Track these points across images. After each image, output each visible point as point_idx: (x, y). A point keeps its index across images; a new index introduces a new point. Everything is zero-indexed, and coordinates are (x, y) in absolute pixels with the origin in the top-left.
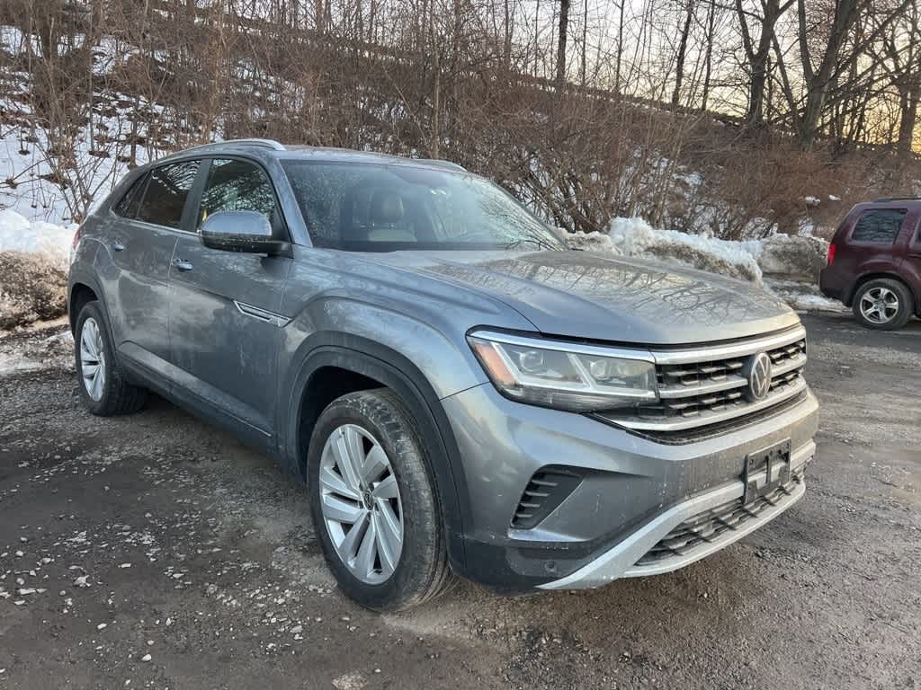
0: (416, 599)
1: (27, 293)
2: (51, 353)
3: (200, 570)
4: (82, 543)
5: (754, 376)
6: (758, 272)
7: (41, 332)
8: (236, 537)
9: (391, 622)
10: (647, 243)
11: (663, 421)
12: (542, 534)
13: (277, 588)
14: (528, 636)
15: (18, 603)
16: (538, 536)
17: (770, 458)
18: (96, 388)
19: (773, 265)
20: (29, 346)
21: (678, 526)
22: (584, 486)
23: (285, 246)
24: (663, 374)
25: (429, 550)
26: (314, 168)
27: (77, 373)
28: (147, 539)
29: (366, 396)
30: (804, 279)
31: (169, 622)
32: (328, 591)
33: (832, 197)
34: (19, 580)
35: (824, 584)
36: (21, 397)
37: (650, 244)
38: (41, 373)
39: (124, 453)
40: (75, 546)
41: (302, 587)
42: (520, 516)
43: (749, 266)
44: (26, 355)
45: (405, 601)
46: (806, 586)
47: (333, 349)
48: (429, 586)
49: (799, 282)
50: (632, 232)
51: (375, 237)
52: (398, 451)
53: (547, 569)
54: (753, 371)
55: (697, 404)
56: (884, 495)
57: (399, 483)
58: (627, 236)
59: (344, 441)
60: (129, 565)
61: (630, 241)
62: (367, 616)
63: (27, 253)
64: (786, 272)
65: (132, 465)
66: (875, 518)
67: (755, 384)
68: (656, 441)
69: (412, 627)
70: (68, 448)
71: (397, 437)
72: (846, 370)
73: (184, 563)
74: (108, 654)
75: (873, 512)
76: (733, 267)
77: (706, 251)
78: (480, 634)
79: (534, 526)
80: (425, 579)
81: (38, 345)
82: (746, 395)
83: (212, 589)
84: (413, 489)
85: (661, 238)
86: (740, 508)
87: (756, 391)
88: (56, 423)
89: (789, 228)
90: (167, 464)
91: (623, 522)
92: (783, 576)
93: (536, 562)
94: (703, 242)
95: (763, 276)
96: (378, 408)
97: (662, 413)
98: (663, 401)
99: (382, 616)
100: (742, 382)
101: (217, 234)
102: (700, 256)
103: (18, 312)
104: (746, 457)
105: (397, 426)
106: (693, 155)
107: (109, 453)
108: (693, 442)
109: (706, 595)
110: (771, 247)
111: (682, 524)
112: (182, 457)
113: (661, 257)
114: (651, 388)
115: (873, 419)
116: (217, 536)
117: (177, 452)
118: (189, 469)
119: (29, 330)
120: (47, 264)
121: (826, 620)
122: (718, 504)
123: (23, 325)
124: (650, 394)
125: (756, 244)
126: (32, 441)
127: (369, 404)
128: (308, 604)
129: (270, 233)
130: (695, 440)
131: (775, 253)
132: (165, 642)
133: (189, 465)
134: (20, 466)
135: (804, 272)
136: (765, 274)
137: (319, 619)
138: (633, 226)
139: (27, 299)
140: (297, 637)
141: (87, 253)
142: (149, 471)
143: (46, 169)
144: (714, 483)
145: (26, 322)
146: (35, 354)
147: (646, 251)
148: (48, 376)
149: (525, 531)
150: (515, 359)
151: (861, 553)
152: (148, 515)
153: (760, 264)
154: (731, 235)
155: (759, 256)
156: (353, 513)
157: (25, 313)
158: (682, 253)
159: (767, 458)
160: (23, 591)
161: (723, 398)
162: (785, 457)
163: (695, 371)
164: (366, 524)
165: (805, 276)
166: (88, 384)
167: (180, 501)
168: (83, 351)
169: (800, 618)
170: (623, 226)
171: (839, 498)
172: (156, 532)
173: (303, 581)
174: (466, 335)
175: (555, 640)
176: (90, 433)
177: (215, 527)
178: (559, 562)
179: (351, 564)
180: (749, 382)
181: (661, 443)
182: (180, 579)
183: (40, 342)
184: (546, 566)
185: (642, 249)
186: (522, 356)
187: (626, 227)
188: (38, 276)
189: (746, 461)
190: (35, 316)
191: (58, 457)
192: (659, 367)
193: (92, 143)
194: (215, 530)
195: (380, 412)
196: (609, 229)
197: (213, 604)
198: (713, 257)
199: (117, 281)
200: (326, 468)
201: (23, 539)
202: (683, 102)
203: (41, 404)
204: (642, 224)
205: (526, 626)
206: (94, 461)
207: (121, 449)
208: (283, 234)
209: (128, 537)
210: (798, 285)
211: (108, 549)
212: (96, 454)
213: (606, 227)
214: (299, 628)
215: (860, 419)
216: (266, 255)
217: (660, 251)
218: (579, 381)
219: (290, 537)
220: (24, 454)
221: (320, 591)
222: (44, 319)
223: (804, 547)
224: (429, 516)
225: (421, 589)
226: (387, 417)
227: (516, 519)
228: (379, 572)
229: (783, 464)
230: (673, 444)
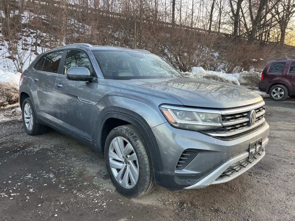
0: (143, 193)
1: (4, 95)
2: (13, 115)
3: (70, 186)
4: (30, 178)
5: (251, 118)
6: (239, 84)
7: (9, 108)
8: (81, 174)
9: (134, 200)
10: (203, 75)
11: (224, 133)
12: (185, 171)
13: (96, 191)
14: (180, 204)
15: (11, 199)
16: (184, 172)
17: (256, 144)
18: (30, 126)
19: (243, 81)
20: (5, 113)
21: (229, 167)
22: (199, 155)
23: (94, 78)
24: (224, 118)
25: (148, 177)
26: (102, 53)
27: (23, 121)
28: (52, 176)
29: (125, 127)
30: (253, 85)
31: (62, 203)
32: (113, 191)
33: (261, 59)
34: (10, 191)
35: (272, 184)
36: (4, 130)
37: (205, 75)
38: (10, 122)
39: (40, 147)
40: (28, 179)
41: (104, 190)
42: (178, 165)
43: (236, 82)
44: (5, 116)
45: (140, 194)
46: (266, 184)
47: (113, 112)
48: (147, 189)
49: (251, 86)
50: (198, 72)
51: (120, 75)
52: (137, 145)
53: (188, 183)
54: (251, 116)
55: (234, 127)
56: (286, 154)
57: (137, 155)
58: (197, 73)
59: (117, 142)
60: (46, 185)
61: (198, 74)
62: (126, 199)
63: (4, 82)
64: (247, 83)
65: (44, 151)
66: (285, 162)
67: (251, 120)
68: (222, 140)
69: (142, 202)
70: (22, 146)
71: (136, 140)
72: (269, 114)
73: (64, 183)
74: (43, 215)
75: (284, 159)
76: (231, 82)
77: (222, 77)
78: (164, 204)
79: (183, 168)
80: (146, 187)
81: (9, 113)
82: (248, 124)
83: (75, 192)
84: (142, 157)
85: (208, 73)
86: (247, 160)
87: (252, 122)
88: (17, 138)
89: (247, 69)
90: (55, 151)
91: (212, 166)
92: (258, 181)
93: (183, 180)
94: (221, 74)
95: (240, 85)
96: (129, 131)
97: (223, 130)
98: (224, 127)
99: (132, 199)
100: (247, 120)
101: (72, 75)
102: (221, 79)
103: (2, 102)
104: (249, 144)
105: (135, 137)
106: (217, 46)
107: (36, 148)
108: (233, 140)
109: (235, 189)
110: (242, 75)
111: (231, 166)
112: (60, 148)
113: (208, 79)
114: (220, 123)
115: (280, 130)
116: (74, 174)
117: (58, 146)
118: (63, 152)
119: (5, 108)
120: (11, 86)
121: (274, 195)
122: (241, 160)
123: (3, 106)
124: (220, 125)
125: (238, 75)
126: (10, 144)
127: (126, 130)
128: (107, 195)
129: (89, 74)
130: (234, 139)
131: (244, 77)
132: (61, 210)
133: (62, 150)
134: (6, 153)
135: (253, 83)
136: (241, 84)
137: (111, 201)
138: (199, 69)
139: (4, 97)
140: (105, 207)
141: (25, 82)
142: (49, 153)
143: (8, 55)
144: (240, 153)
145: (4, 105)
146: (8, 116)
147: (203, 77)
148: (13, 122)
149: (180, 170)
150: (176, 114)
151: (282, 173)
152: (51, 168)
153: (239, 81)
154: (230, 72)
155: (239, 78)
156: (121, 165)
157: (4, 102)
158: (215, 78)
159: (255, 144)
160: (12, 195)
161: (242, 125)
162: (260, 143)
163: (233, 117)
164: (125, 169)
165: (253, 84)
166: (27, 125)
167: (61, 163)
168: (25, 114)
169: (266, 195)
170: (195, 70)
171: (272, 155)
172: (54, 173)
173: (104, 188)
174: (159, 107)
175: (189, 205)
176: (29, 141)
177: (73, 171)
178: (191, 180)
179: (120, 182)
180: (249, 120)
181: (224, 140)
182: (64, 189)
183: (9, 111)
184: (187, 181)
185: (202, 77)
186: (178, 113)
187: (197, 70)
188: (8, 90)
189: (249, 145)
190: (7, 103)
191: (19, 149)
192: (223, 116)
193: (22, 46)
194: (73, 172)
195: (130, 132)
196: (191, 71)
197: (76, 197)
198: (225, 79)
199: (37, 91)
200: (111, 151)
201: (10, 177)
202: (212, 29)
203: (11, 132)
204: (202, 69)
205: (179, 201)
206: (31, 150)
207: (39, 146)
208: (94, 74)
209: (45, 175)
210: (251, 87)
211: (39, 179)
212: (31, 148)
213: (190, 70)
214: (105, 204)
215: (276, 130)
216: (88, 82)
217: (208, 77)
218: (197, 121)
219: (98, 173)
220: (8, 149)
221: (110, 191)
222: (10, 104)
223: (264, 172)
224: (148, 166)
225: (145, 190)
226: (132, 134)
227: (177, 166)
228: (130, 185)
229: (260, 146)
230: (227, 141)
